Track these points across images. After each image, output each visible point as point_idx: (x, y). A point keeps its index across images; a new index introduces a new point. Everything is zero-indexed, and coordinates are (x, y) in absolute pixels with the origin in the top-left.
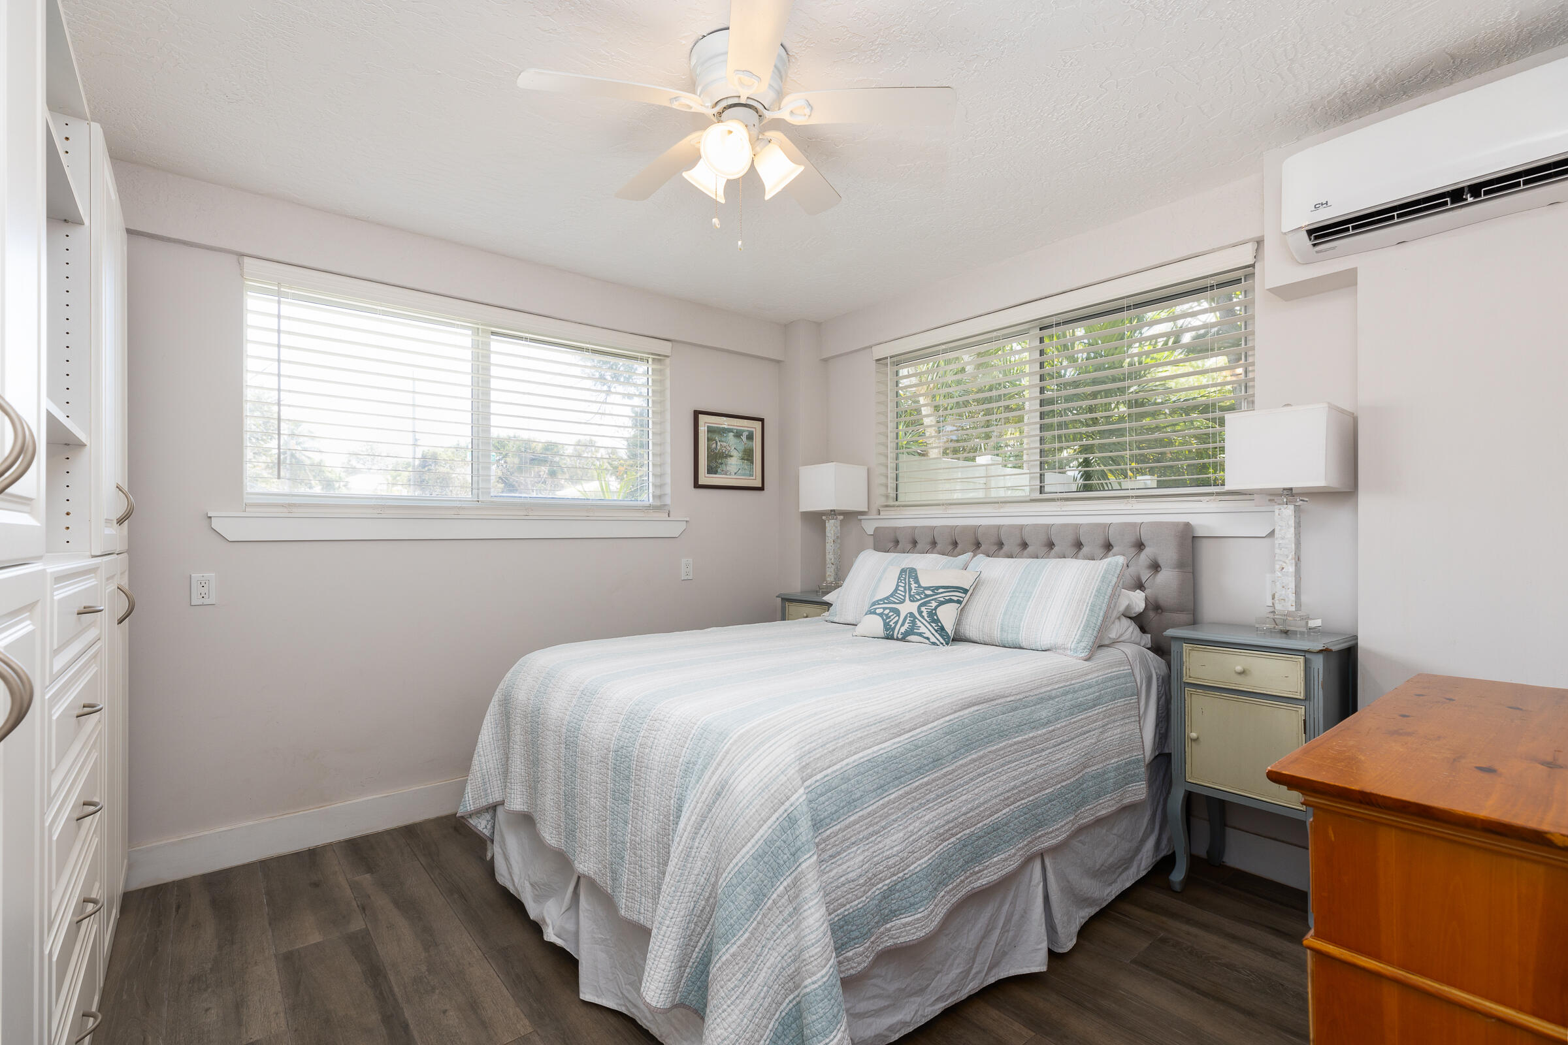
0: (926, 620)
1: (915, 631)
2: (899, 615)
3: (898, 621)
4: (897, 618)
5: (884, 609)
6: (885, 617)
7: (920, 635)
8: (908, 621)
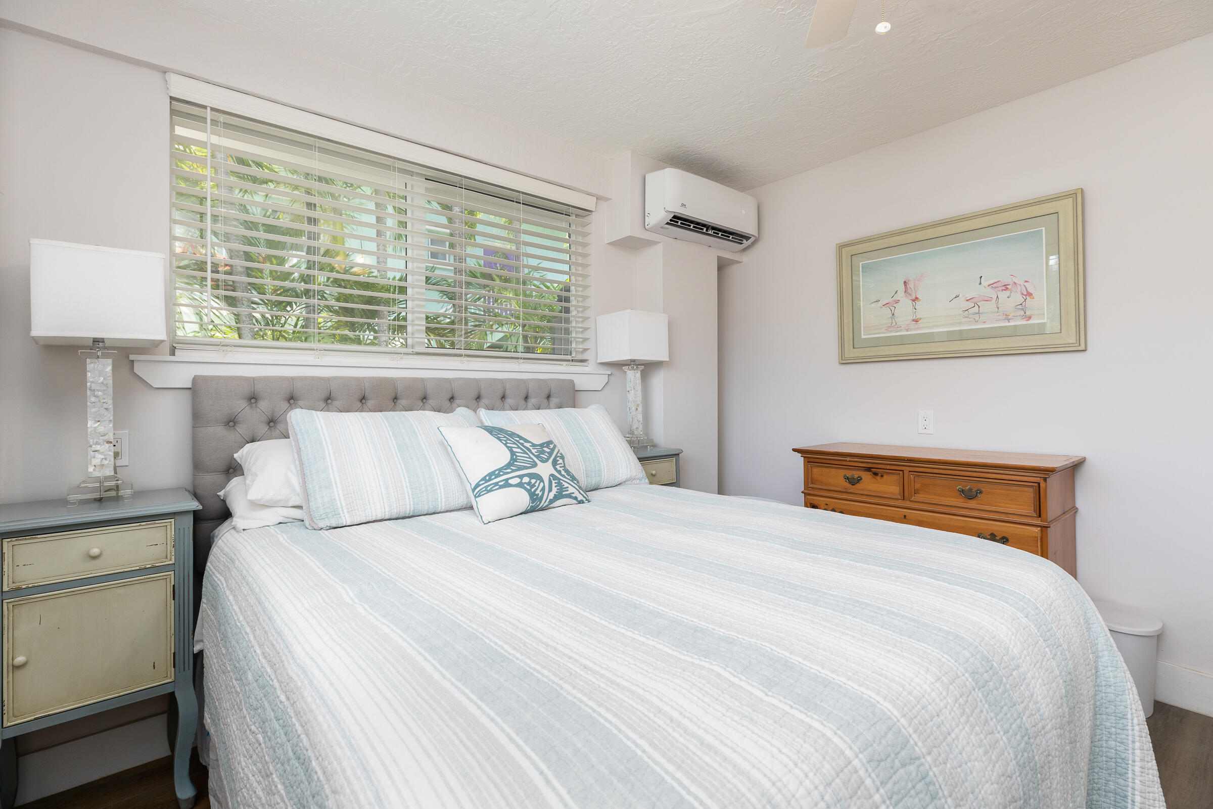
0: (567, 479)
1: (564, 493)
2: (542, 480)
3: (544, 486)
4: (542, 484)
5: (521, 477)
6: (528, 487)
7: (569, 496)
8: (554, 485)
